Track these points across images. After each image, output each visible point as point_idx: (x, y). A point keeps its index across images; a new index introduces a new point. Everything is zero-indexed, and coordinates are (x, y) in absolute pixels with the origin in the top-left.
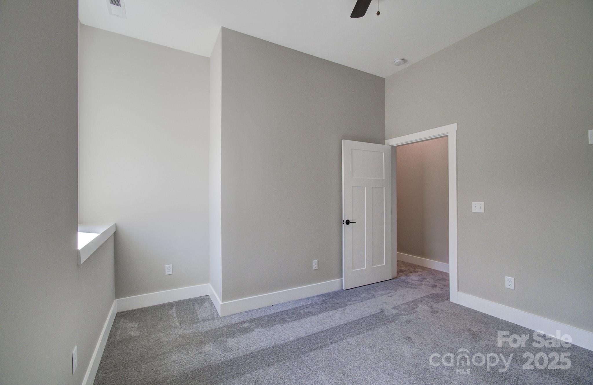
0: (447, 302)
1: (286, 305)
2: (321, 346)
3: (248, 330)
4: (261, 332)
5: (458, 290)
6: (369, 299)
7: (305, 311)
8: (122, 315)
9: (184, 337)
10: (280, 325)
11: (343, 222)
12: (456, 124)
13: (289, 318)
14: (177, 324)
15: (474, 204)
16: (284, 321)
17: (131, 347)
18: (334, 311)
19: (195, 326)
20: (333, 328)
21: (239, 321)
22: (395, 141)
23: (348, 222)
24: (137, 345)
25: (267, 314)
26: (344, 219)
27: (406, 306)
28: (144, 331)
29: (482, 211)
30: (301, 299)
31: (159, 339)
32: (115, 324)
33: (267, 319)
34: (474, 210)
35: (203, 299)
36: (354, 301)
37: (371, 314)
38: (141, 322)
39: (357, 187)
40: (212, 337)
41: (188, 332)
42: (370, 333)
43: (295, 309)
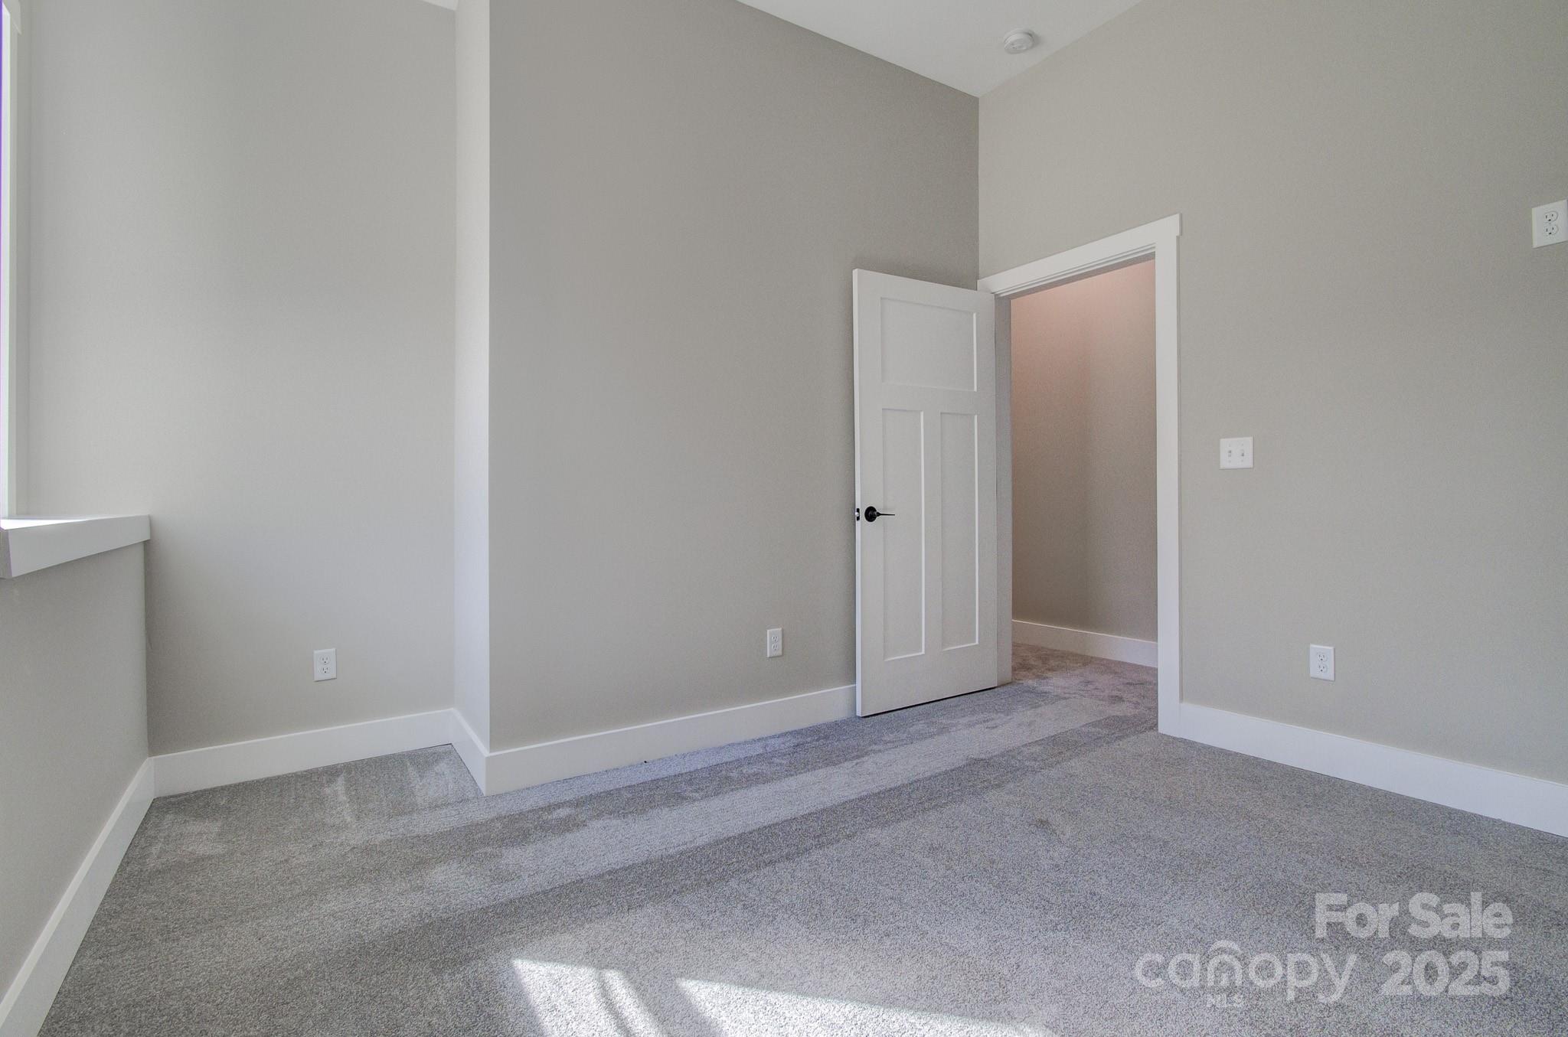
0: (1151, 733)
1: (686, 759)
2: (788, 855)
3: (567, 826)
4: (607, 829)
5: (1182, 699)
6: (931, 736)
7: (744, 771)
8: (170, 803)
9: (368, 850)
10: (667, 809)
11: (856, 513)
12: (1177, 216)
13: (696, 791)
14: (349, 819)
15: (1226, 444)
16: (680, 798)
17: (193, 884)
18: (831, 770)
19: (404, 820)
20: (824, 810)
21: (541, 804)
22: (1004, 282)
23: (871, 514)
24: (214, 878)
25: (628, 784)
26: (862, 505)
27: (1037, 749)
28: (238, 840)
29: (1248, 462)
30: (733, 744)
31: (286, 861)
32: (146, 828)
33: (627, 795)
34: (1226, 462)
35: (435, 753)
36: (889, 742)
37: (937, 771)
38: (230, 819)
39: (899, 410)
40: (457, 847)
41: (381, 837)
42: (933, 816)
43: (713, 770)
